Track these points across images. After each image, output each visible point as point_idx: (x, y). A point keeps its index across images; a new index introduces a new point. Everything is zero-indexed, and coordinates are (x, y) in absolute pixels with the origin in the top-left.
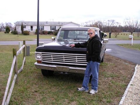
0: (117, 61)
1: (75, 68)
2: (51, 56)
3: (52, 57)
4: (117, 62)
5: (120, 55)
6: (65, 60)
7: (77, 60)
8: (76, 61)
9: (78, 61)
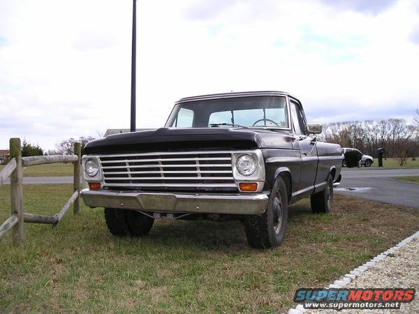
0: (374, 209)
1: (192, 197)
2: (124, 164)
3: (128, 167)
4: (374, 212)
5: (393, 198)
6: (166, 175)
7: (199, 172)
8: (196, 175)
9: (203, 175)
